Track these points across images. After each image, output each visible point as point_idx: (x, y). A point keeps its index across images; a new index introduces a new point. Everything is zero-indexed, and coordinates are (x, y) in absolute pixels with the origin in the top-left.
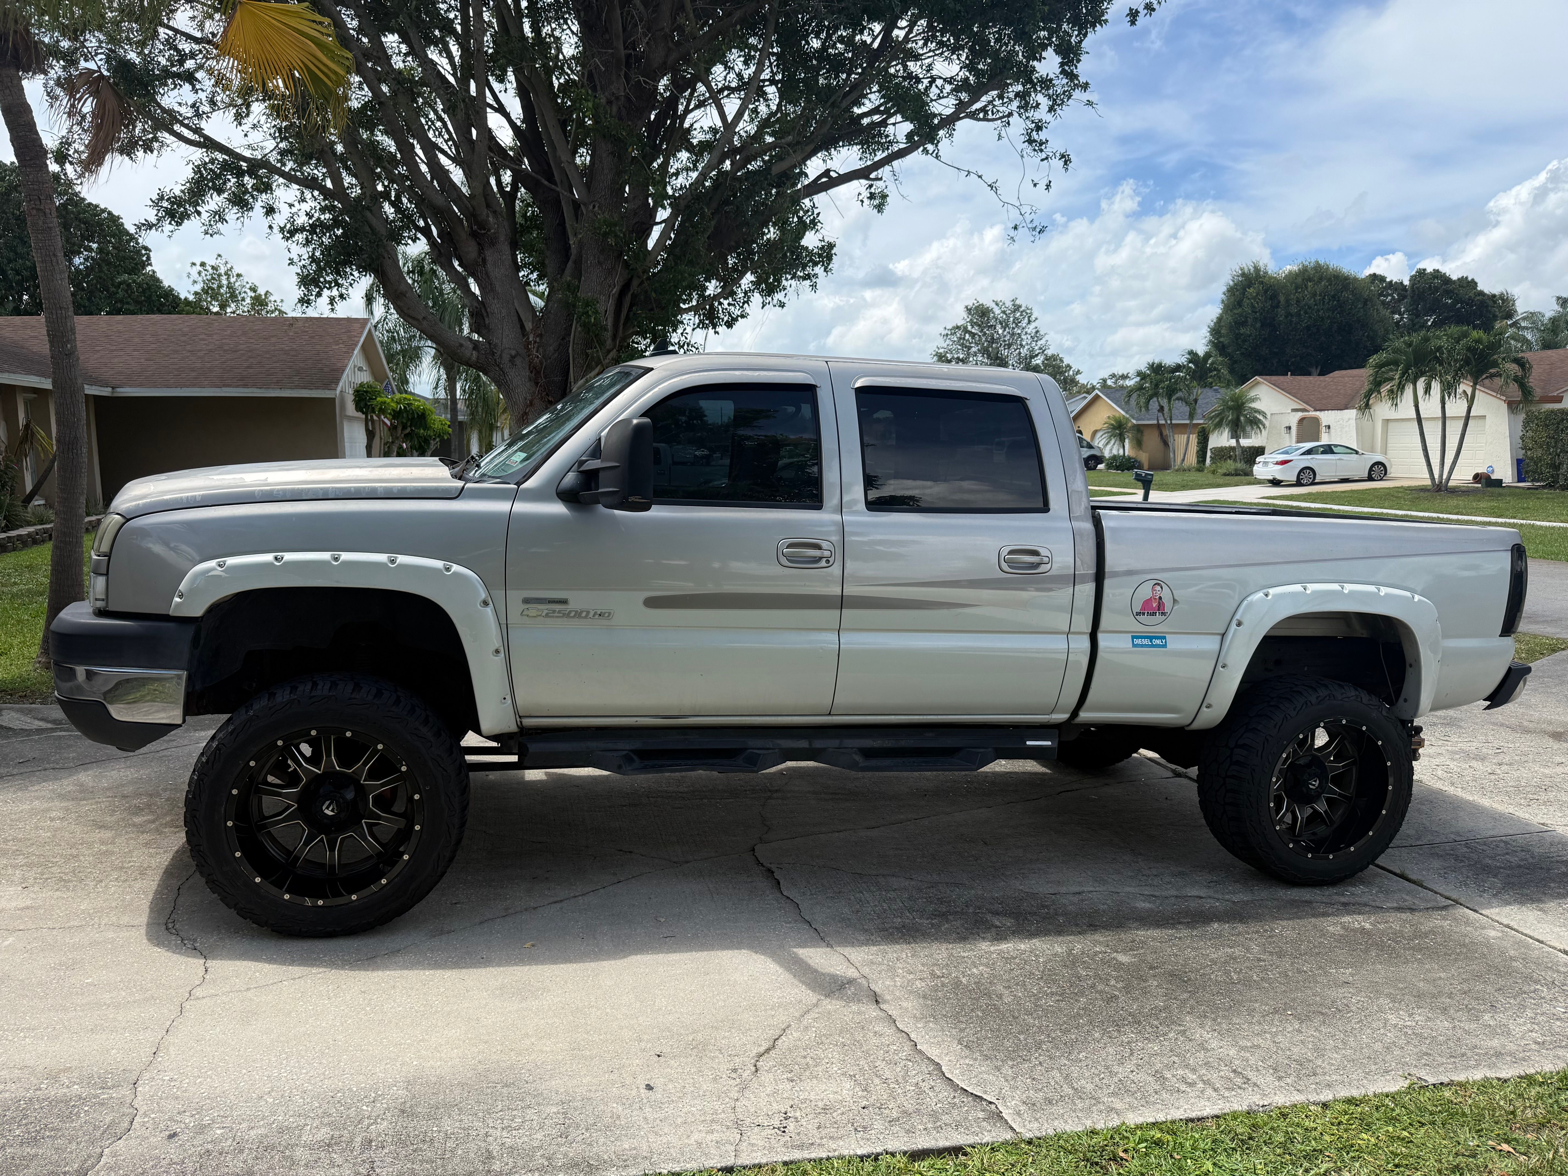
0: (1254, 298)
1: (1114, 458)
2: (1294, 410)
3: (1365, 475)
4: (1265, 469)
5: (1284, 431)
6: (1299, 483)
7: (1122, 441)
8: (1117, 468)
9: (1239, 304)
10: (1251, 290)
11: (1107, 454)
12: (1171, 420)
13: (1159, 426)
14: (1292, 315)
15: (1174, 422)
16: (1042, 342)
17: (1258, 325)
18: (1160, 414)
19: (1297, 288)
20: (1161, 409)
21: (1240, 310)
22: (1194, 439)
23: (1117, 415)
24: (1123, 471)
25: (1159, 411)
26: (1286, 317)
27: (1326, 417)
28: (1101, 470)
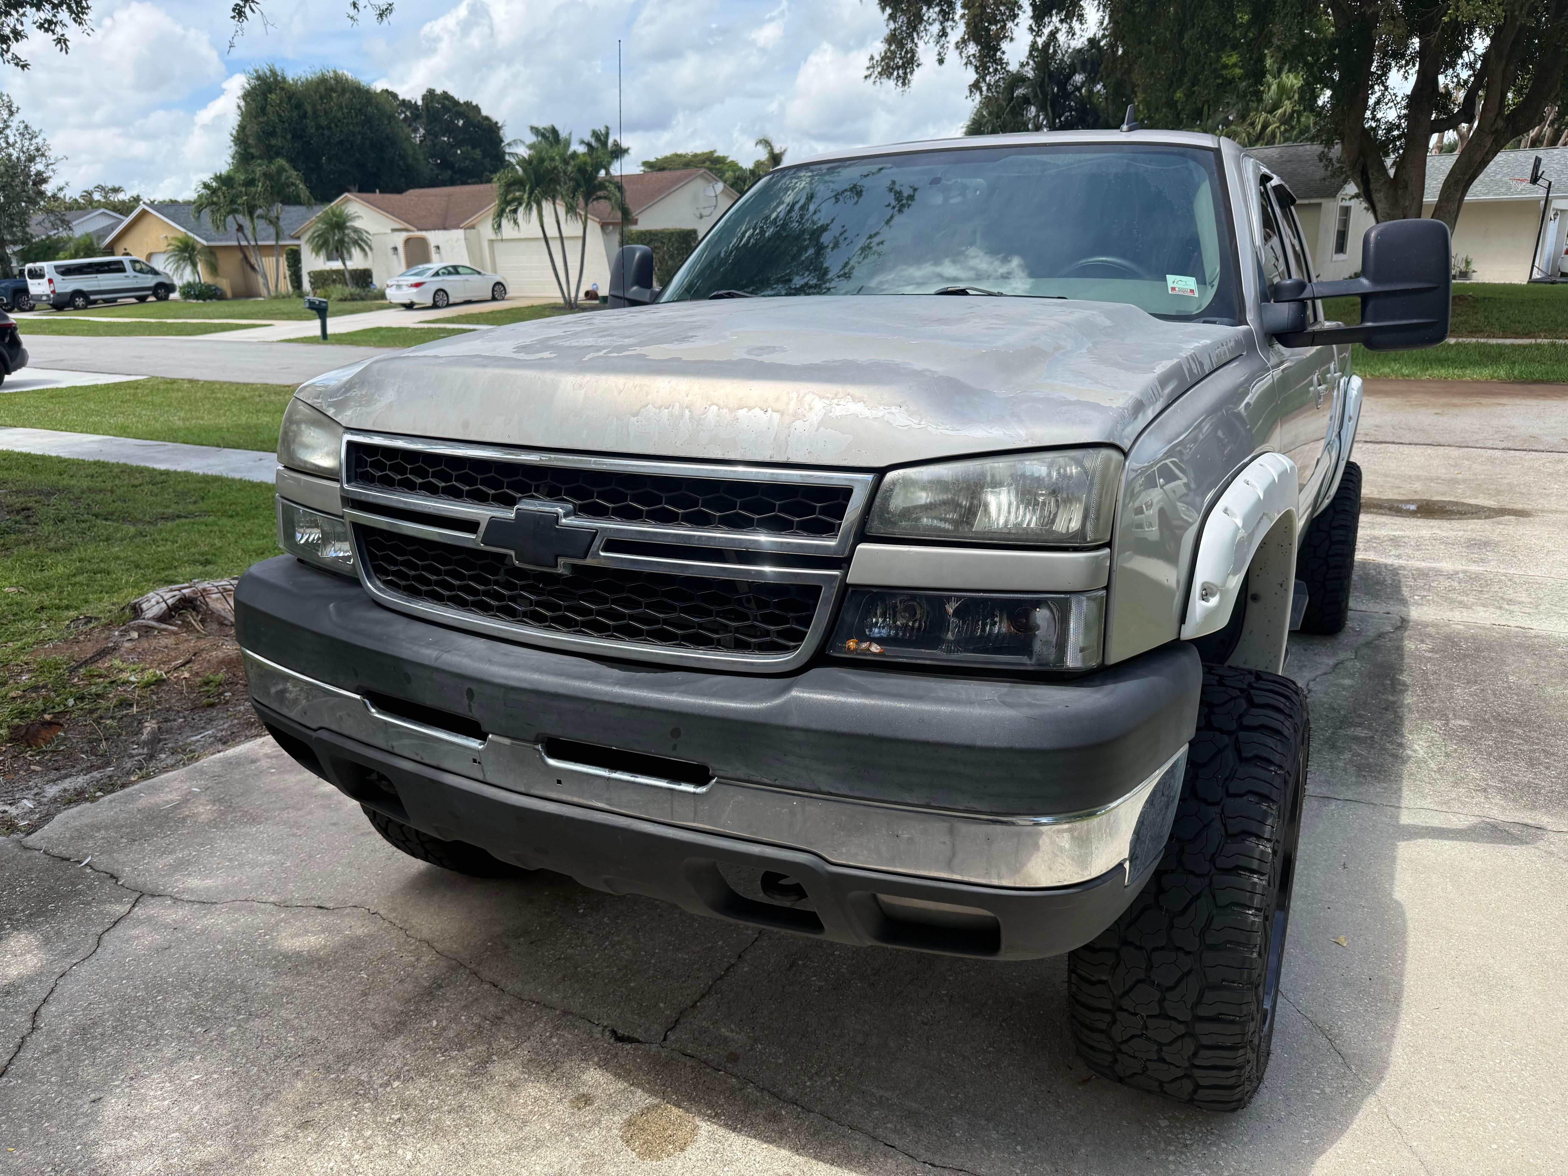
0: (279, 105)
1: (189, 285)
2: (394, 230)
3: (489, 295)
4: (399, 292)
5: (391, 252)
6: (435, 306)
7: (194, 265)
8: (197, 297)
9: (263, 110)
10: (273, 96)
11: (178, 282)
12: (256, 240)
13: (241, 248)
14: (323, 128)
15: (260, 243)
16: (39, 140)
17: (289, 136)
18: (240, 234)
19: (321, 98)
20: (240, 228)
21: (265, 118)
22: (283, 262)
23: (180, 236)
24: (204, 300)
25: (238, 230)
26: (317, 129)
27: (434, 237)
28: (175, 301)
